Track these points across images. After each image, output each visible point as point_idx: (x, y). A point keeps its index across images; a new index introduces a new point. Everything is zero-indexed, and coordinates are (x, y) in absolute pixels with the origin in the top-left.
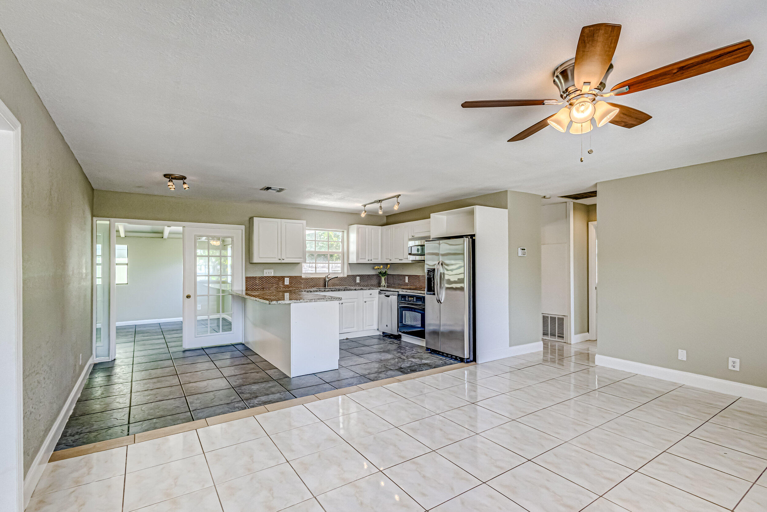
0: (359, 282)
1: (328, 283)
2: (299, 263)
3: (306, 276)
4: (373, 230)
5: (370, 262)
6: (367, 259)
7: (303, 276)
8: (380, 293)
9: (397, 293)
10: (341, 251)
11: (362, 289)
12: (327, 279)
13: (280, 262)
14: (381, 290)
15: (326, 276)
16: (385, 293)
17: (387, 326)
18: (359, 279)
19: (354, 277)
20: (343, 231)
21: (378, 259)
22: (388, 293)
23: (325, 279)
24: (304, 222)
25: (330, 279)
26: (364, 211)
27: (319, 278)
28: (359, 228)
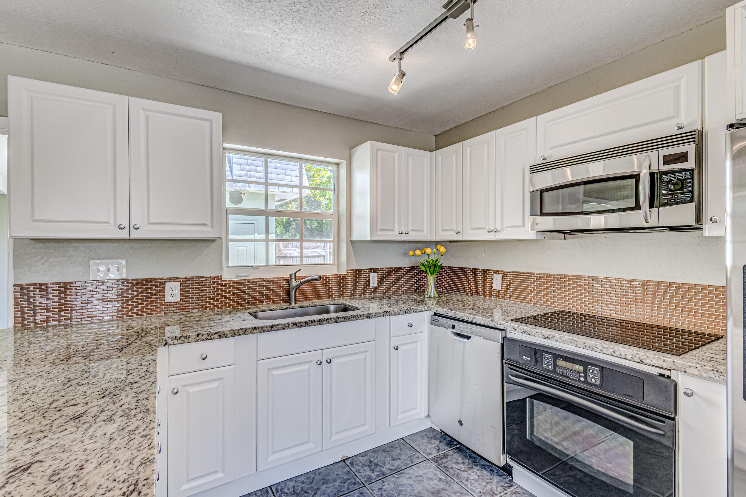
0: (375, 285)
1: (295, 292)
2: (213, 240)
3: (238, 276)
4: (410, 160)
5: (404, 238)
6: (397, 231)
7: (228, 276)
8: (434, 322)
9: (499, 335)
10: (332, 212)
11: (387, 313)
12: (294, 283)
13: (124, 235)
14: (435, 314)
15: (291, 275)
16: (453, 327)
17: (461, 423)
18: (376, 278)
19: (364, 273)
20: (338, 164)
21: (422, 231)
22: (461, 327)
23: (288, 282)
24: (217, 117)
25: (302, 284)
26: (397, 74)
27: (274, 281)
28: (377, 150)
